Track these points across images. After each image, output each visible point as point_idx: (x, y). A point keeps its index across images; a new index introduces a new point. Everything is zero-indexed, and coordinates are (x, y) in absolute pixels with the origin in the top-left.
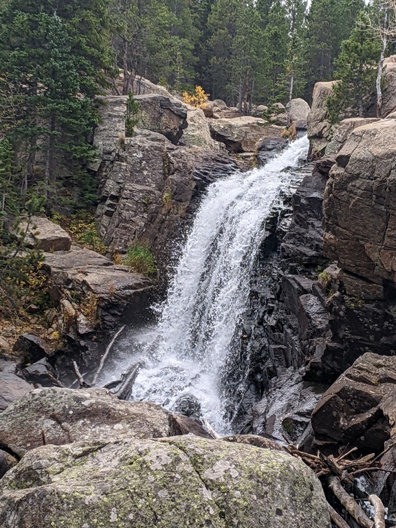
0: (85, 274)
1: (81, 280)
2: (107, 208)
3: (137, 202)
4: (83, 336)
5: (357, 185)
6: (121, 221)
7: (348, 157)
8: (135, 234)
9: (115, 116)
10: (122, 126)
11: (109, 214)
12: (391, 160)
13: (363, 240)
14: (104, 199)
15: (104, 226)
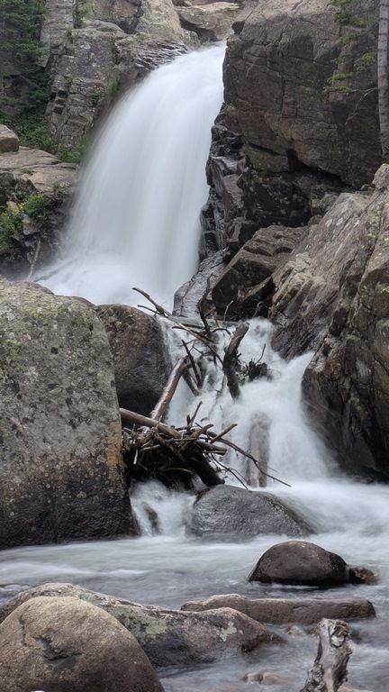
0: (30, 173)
1: (26, 180)
2: (56, 105)
3: (85, 96)
4: (28, 238)
5: (252, 52)
6: (69, 118)
7: (243, 23)
8: (84, 130)
9: (63, 8)
10: (69, 18)
11: (59, 111)
12: (282, 23)
13: (262, 110)
14: (53, 96)
15: (54, 124)
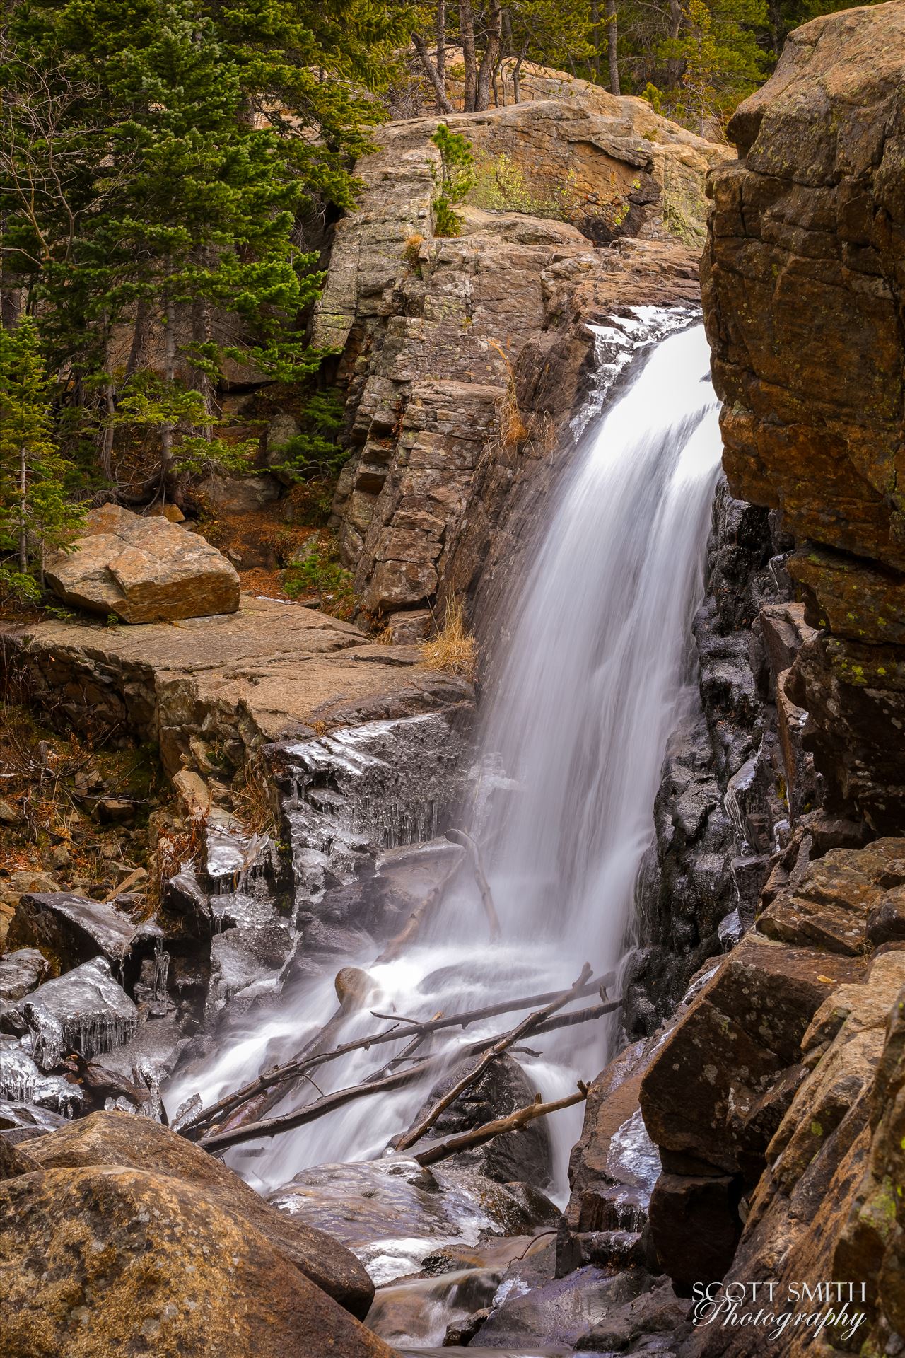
0: (252, 680)
1: (234, 701)
2: (362, 469)
3: (450, 436)
6: (398, 504)
7: (758, 116)
8: (442, 540)
9: (404, 178)
10: (419, 206)
11: (373, 486)
13: (836, 417)
14: (356, 439)
15: (358, 529)
